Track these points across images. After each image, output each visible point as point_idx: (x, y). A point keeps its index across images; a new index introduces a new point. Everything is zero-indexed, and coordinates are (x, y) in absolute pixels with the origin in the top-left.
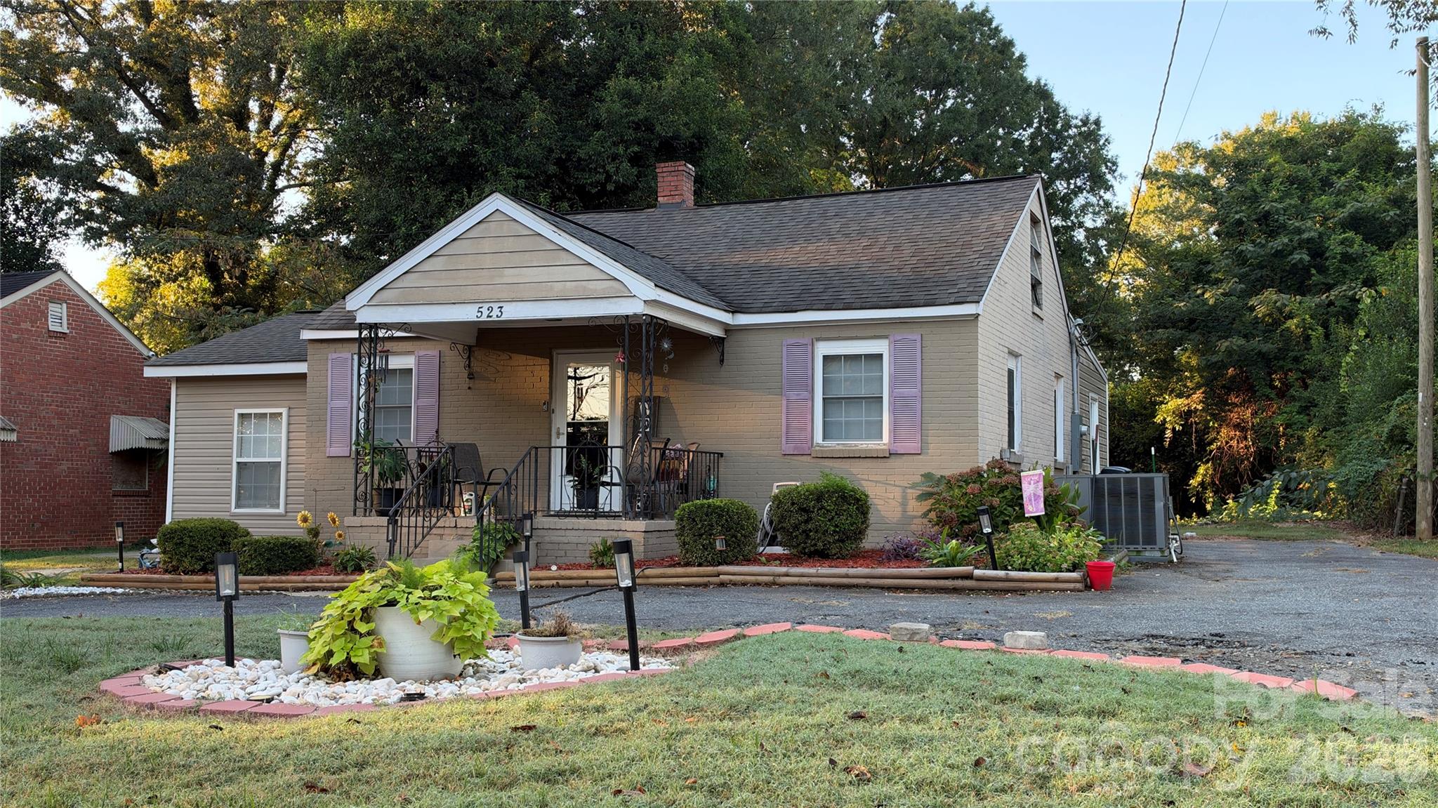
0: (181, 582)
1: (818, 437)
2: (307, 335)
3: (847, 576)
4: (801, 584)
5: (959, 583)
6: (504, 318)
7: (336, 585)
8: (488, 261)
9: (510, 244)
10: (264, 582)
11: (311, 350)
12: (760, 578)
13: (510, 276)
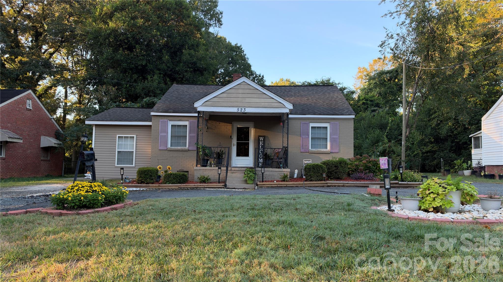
0: (149, 186)
1: (310, 148)
2: (152, 114)
3: (365, 184)
4: (352, 186)
5: (395, 185)
6: (246, 112)
7: (206, 186)
8: (240, 95)
9: (247, 91)
10: (180, 186)
11: (153, 118)
12: (339, 184)
13: (248, 100)
